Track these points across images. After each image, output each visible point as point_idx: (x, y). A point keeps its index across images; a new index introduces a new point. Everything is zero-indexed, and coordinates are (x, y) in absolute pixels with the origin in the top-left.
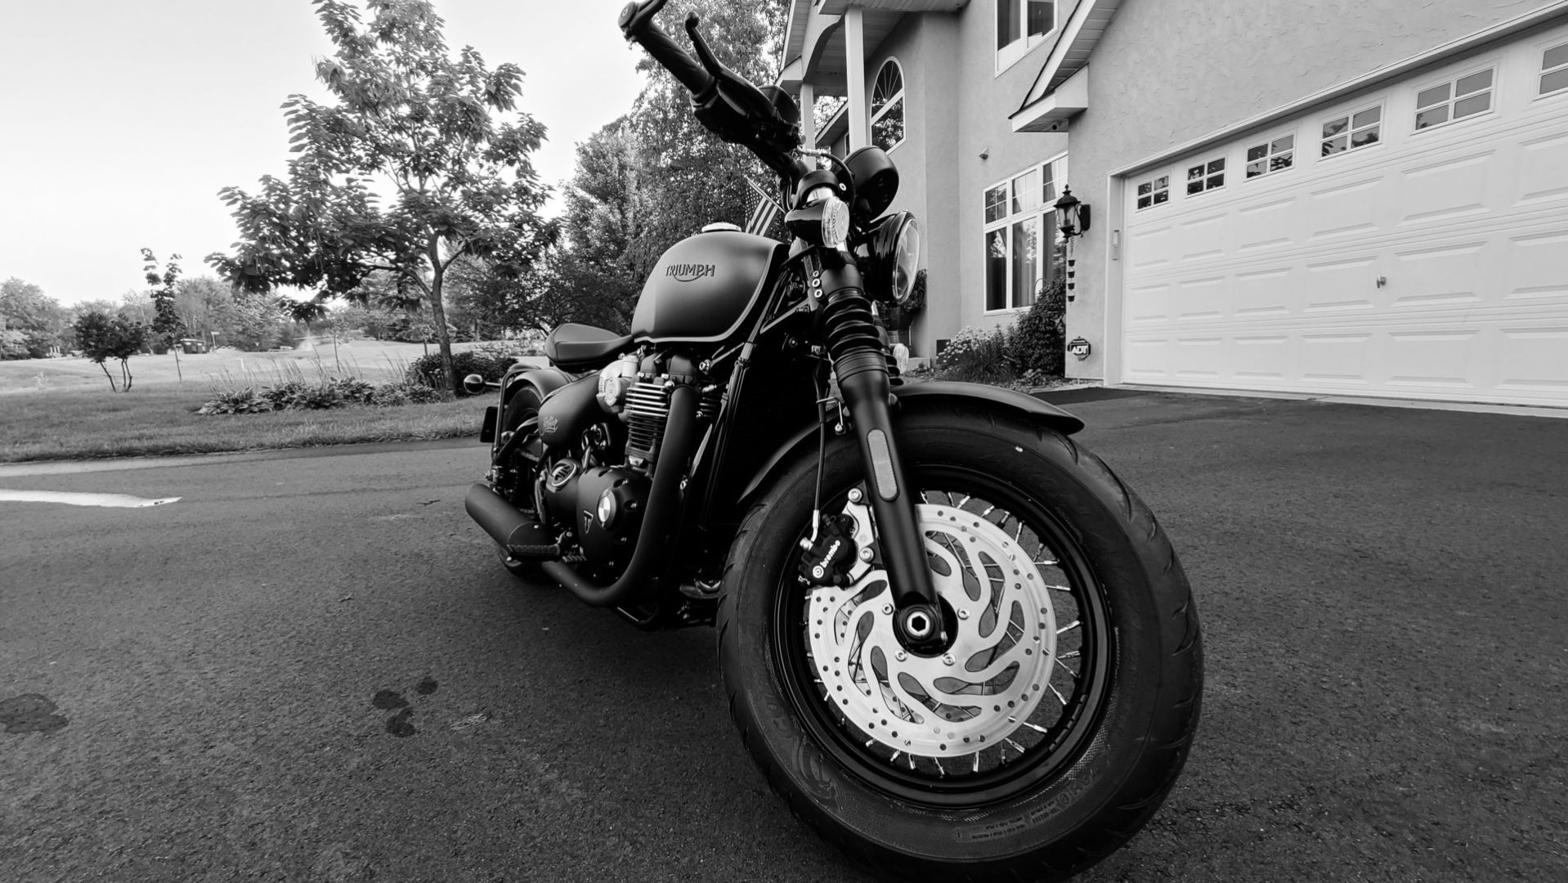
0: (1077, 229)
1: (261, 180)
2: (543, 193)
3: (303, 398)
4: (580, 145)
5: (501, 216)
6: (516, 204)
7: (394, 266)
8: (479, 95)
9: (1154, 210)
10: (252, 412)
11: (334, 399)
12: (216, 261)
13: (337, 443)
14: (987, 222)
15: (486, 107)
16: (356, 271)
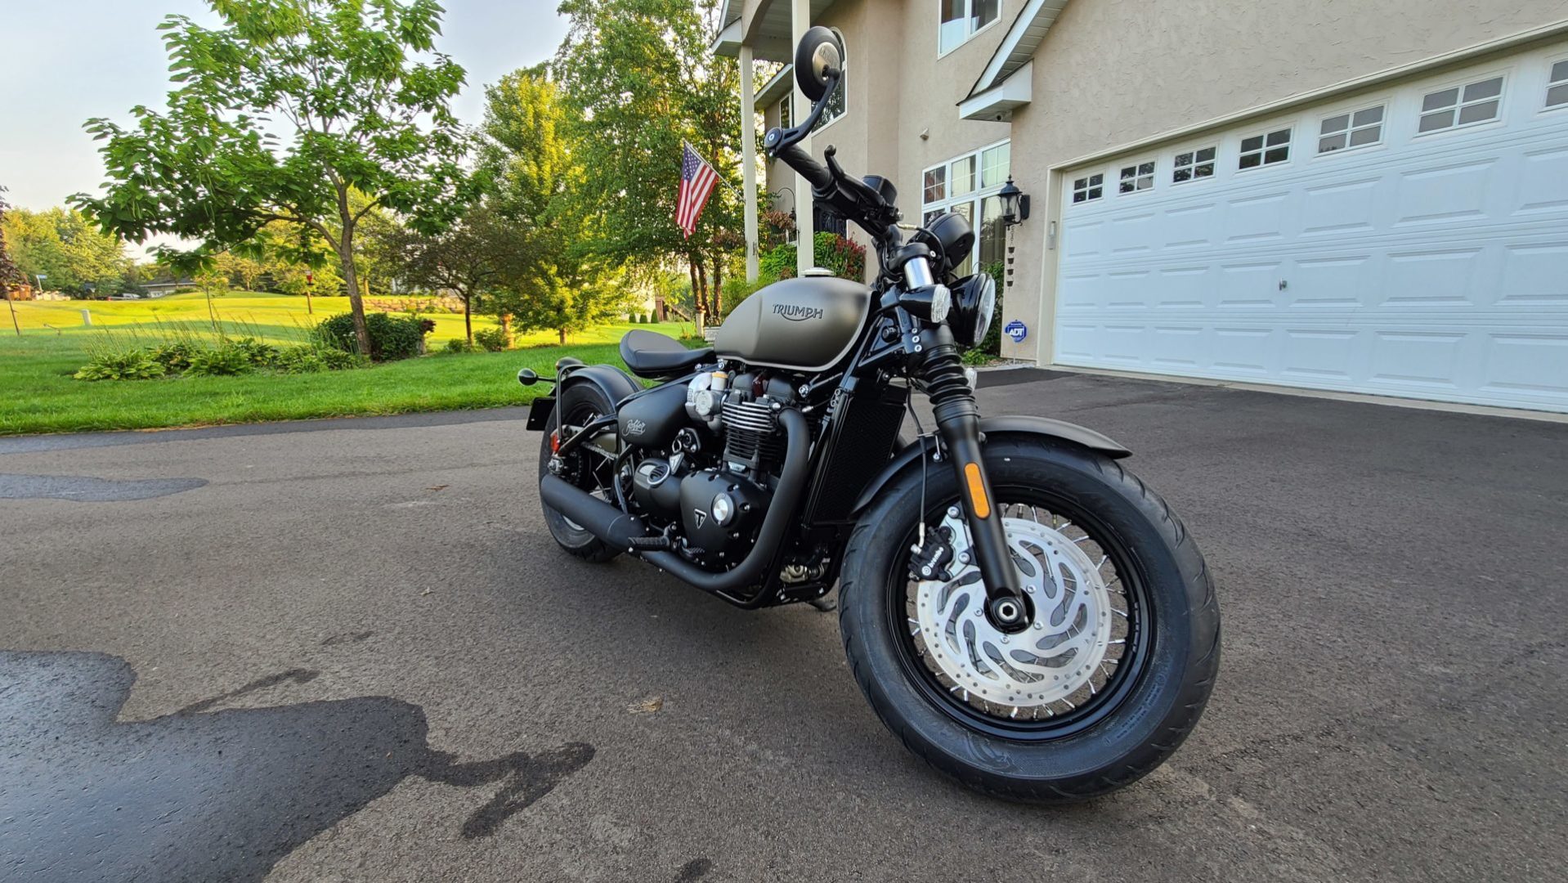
0: (1017, 219)
1: (132, 111)
2: (465, 144)
3: (203, 362)
4: (490, 88)
5: (420, 167)
6: (435, 154)
7: (295, 216)
8: (394, 32)
9: (1088, 204)
10: (142, 378)
11: (240, 364)
12: (80, 203)
13: (283, 419)
14: (925, 202)
15: (402, 46)
16: (250, 220)
